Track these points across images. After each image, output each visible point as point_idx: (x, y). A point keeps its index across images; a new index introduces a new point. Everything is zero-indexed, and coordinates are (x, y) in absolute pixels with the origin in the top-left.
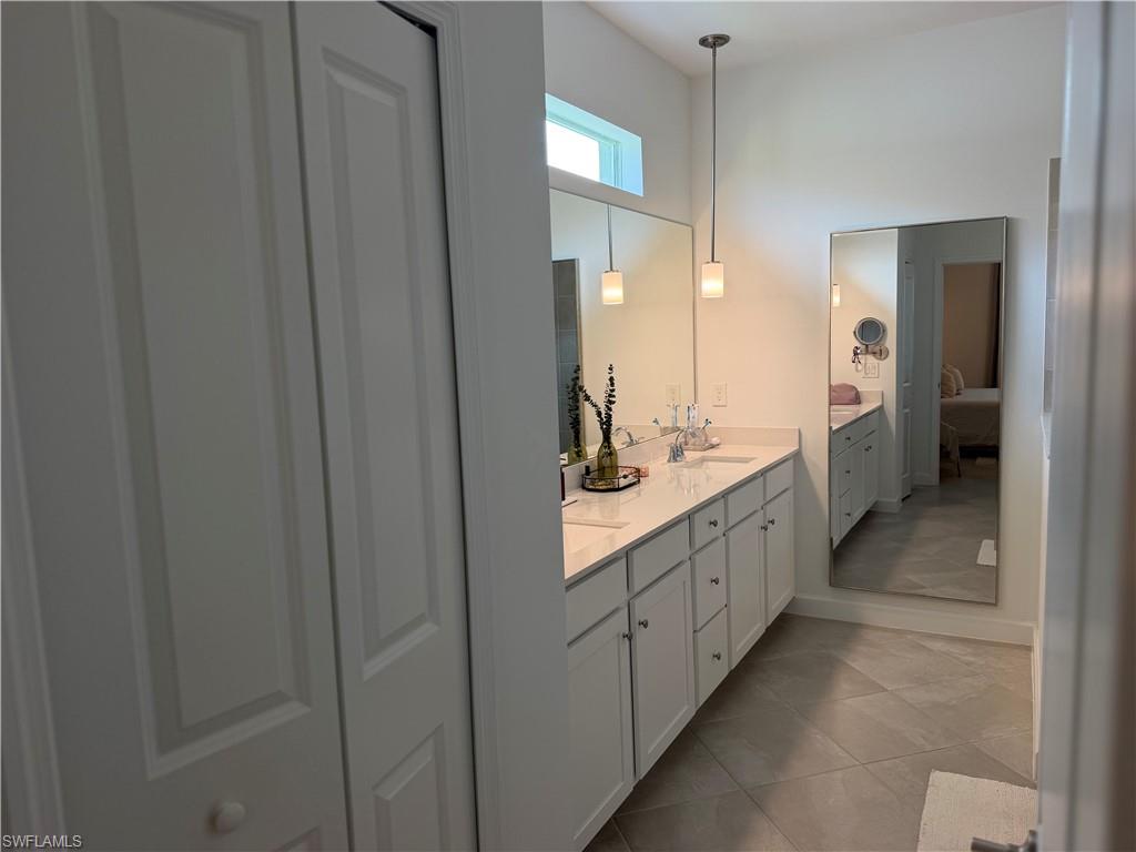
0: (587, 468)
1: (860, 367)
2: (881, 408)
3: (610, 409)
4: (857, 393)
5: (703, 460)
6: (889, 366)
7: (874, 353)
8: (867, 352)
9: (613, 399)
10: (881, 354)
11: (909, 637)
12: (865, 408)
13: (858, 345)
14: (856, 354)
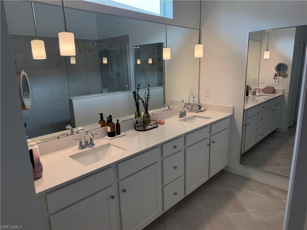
0: (137, 121)
1: (276, 81)
2: (282, 96)
3: (147, 100)
4: (274, 89)
5: (195, 116)
6: (288, 80)
7: (282, 76)
8: (280, 75)
9: (149, 97)
10: (285, 76)
11: (266, 187)
12: (276, 95)
13: (277, 73)
14: (275, 76)
